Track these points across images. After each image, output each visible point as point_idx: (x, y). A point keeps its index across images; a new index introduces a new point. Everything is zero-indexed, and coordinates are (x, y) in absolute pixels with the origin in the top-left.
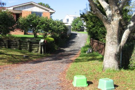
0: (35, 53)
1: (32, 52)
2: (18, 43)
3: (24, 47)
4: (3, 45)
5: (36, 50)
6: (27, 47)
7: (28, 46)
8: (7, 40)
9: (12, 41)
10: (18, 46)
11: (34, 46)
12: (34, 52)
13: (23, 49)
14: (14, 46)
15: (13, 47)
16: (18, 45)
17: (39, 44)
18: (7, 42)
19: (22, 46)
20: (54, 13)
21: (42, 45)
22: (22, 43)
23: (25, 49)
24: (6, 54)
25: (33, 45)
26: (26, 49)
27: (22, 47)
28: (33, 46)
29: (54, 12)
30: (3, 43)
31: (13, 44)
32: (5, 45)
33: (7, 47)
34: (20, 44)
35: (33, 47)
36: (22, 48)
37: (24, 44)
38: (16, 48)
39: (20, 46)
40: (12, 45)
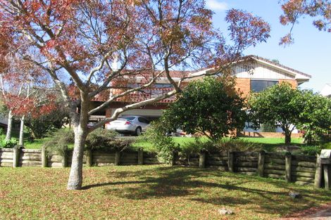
0: (304, 185)
1: (297, 182)
2: (260, 158)
3: (275, 169)
4: (221, 165)
5: (308, 179)
6: (284, 170)
7: (287, 167)
8: (231, 150)
9: (243, 154)
10: (261, 167)
11: (301, 166)
12: (301, 183)
13: (271, 175)
14: (247, 166)
15: (246, 169)
16: (261, 164)
17: (315, 162)
18: (232, 155)
19: (270, 166)
20: (307, 80)
21: (326, 165)
22: (271, 160)
23: (277, 176)
24: (244, 189)
25: (299, 163)
26: (280, 174)
27: (269, 168)
28: (298, 166)
29: (307, 78)
30: (219, 158)
31: (246, 161)
32: (225, 165)
33: (230, 169)
34: (266, 162)
35: (298, 169)
36: (269, 171)
37: (274, 162)
38: (254, 171)
39: (265, 168)
40: (244, 164)
